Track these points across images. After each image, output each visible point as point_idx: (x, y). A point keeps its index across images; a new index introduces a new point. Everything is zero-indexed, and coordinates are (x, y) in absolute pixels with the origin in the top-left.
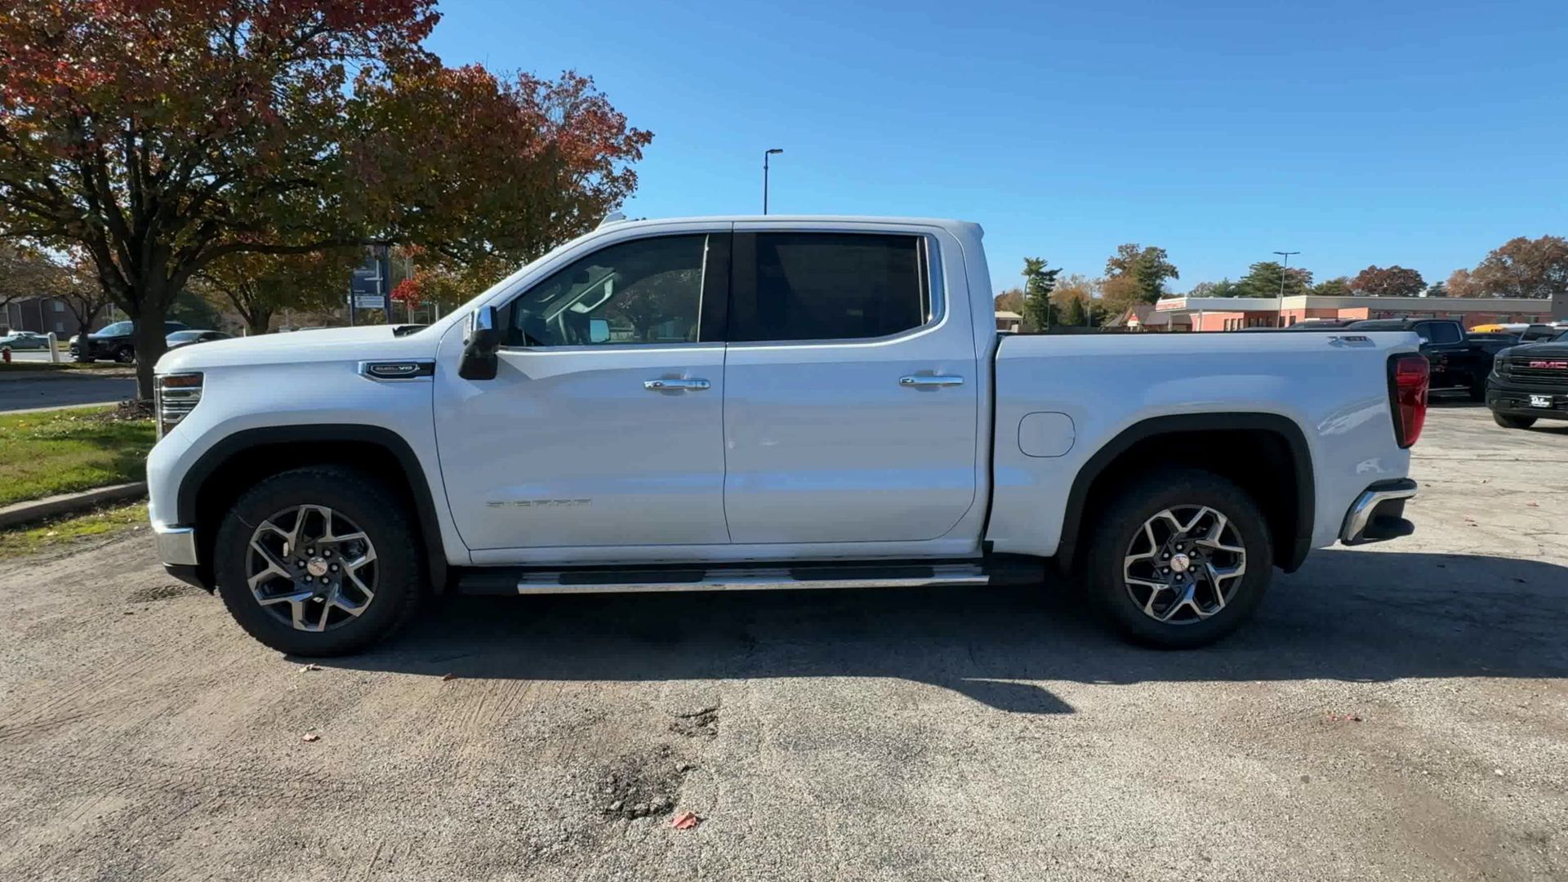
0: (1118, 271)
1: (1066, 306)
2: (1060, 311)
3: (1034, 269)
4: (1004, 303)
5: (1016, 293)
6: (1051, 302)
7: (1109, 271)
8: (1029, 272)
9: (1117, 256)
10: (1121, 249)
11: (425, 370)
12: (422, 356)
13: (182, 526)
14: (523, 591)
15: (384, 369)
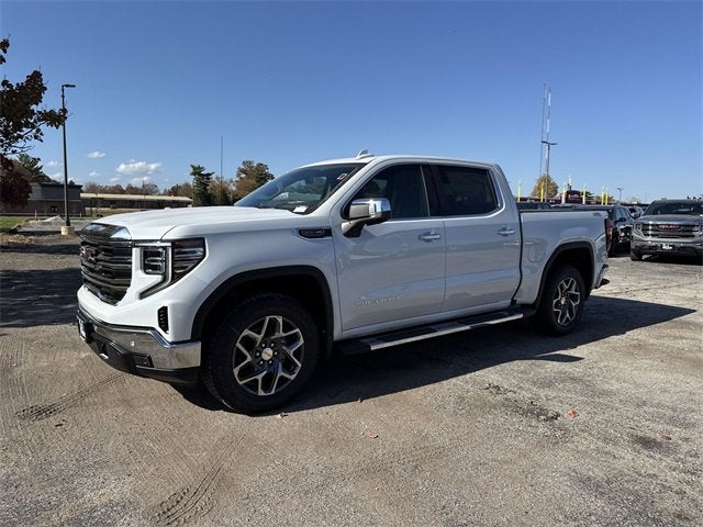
0: (243, 176)
1: (217, 193)
2: (214, 197)
3: (197, 171)
4: (180, 191)
5: (187, 185)
6: (209, 192)
7: (238, 175)
8: (193, 174)
9: (242, 167)
10: (244, 163)
11: (328, 232)
12: (324, 225)
13: (193, 340)
14: (373, 348)
15: (308, 233)
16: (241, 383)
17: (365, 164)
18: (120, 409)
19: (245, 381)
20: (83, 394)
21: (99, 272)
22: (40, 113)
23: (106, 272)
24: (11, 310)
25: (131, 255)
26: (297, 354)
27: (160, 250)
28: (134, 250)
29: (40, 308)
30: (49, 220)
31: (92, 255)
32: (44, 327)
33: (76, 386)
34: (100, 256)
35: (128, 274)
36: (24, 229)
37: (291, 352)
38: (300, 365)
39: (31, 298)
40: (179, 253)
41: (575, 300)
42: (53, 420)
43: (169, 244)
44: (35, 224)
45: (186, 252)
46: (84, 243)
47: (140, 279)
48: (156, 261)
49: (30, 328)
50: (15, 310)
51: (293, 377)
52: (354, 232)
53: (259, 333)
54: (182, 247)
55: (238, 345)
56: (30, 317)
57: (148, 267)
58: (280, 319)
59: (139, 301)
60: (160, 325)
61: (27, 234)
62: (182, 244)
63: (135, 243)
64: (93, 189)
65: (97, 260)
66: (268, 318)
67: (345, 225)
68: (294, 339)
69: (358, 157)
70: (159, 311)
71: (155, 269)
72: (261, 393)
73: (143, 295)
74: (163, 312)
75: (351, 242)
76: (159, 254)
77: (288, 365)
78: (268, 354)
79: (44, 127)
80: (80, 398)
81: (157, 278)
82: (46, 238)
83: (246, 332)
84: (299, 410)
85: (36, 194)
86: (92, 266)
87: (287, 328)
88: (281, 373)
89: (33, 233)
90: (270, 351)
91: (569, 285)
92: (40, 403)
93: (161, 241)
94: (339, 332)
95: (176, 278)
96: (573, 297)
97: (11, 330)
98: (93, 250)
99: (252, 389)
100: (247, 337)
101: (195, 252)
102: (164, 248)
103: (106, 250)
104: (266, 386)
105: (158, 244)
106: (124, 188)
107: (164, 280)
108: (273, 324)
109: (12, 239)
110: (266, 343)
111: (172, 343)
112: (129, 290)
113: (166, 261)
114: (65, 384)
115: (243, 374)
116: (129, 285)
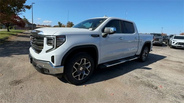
3: (59, 23)
10: (68, 22)
11: (98, 36)
12: (97, 34)
13: (61, 65)
14: (107, 66)
15: (94, 36)
16: (74, 77)
17: (107, 19)
18: (40, 82)
19: (75, 77)
20: (30, 76)
21: (35, 44)
22: (25, 5)
23: (36, 44)
24: (16, 50)
25: (44, 39)
26: (89, 69)
27: (53, 38)
28: (44, 38)
29: (23, 50)
30: (29, 31)
31: (33, 39)
32: (24, 55)
33: (28, 73)
34: (35, 39)
35: (42, 45)
36: (24, 32)
37: (87, 68)
38: (89, 71)
39: (22, 47)
40: (58, 40)
41: (146, 54)
42: (20, 86)
43: (55, 37)
44: (26, 32)
45: (60, 39)
46: (31, 36)
47: (46, 47)
48: (51, 42)
49: (20, 55)
50: (17, 50)
51: (87, 75)
52: (105, 36)
53: (80, 63)
54: (59, 38)
55: (74, 67)
56: (20, 52)
57: (49, 43)
58: (85, 59)
59: (46, 53)
60: (52, 61)
61: (24, 33)
62: (59, 37)
63: (45, 36)
64: (39, 25)
65: (34, 41)
66: (82, 59)
67: (103, 34)
68: (88, 64)
69: (104, 17)
70: (52, 57)
71: (51, 44)
72: (79, 79)
73: (47, 52)
74: (53, 58)
75: (104, 39)
76: (52, 40)
77: (86, 72)
78: (81, 69)
79: (26, 9)
80: (29, 78)
81: (51, 47)
82: (28, 34)
83: (76, 63)
84: (89, 84)
85: (27, 25)
86: (33, 42)
87: (87, 62)
88: (85, 74)
89: (26, 33)
90: (82, 68)
91: (146, 51)
92: (17, 79)
93: (53, 36)
94: (99, 62)
95: (57, 47)
96: (146, 53)
97: (15, 55)
98: (33, 37)
99: (77, 78)
100: (76, 64)
101: (63, 40)
102: (54, 38)
103: (36, 38)
104: (81, 78)
105: (52, 37)
106: (45, 25)
107: (53, 48)
108: (83, 60)
109: (21, 34)
110: (81, 66)
111: (55, 66)
112: (43, 50)
113: (54, 42)
114: (26, 72)
115: (75, 75)
116: (43, 48)
